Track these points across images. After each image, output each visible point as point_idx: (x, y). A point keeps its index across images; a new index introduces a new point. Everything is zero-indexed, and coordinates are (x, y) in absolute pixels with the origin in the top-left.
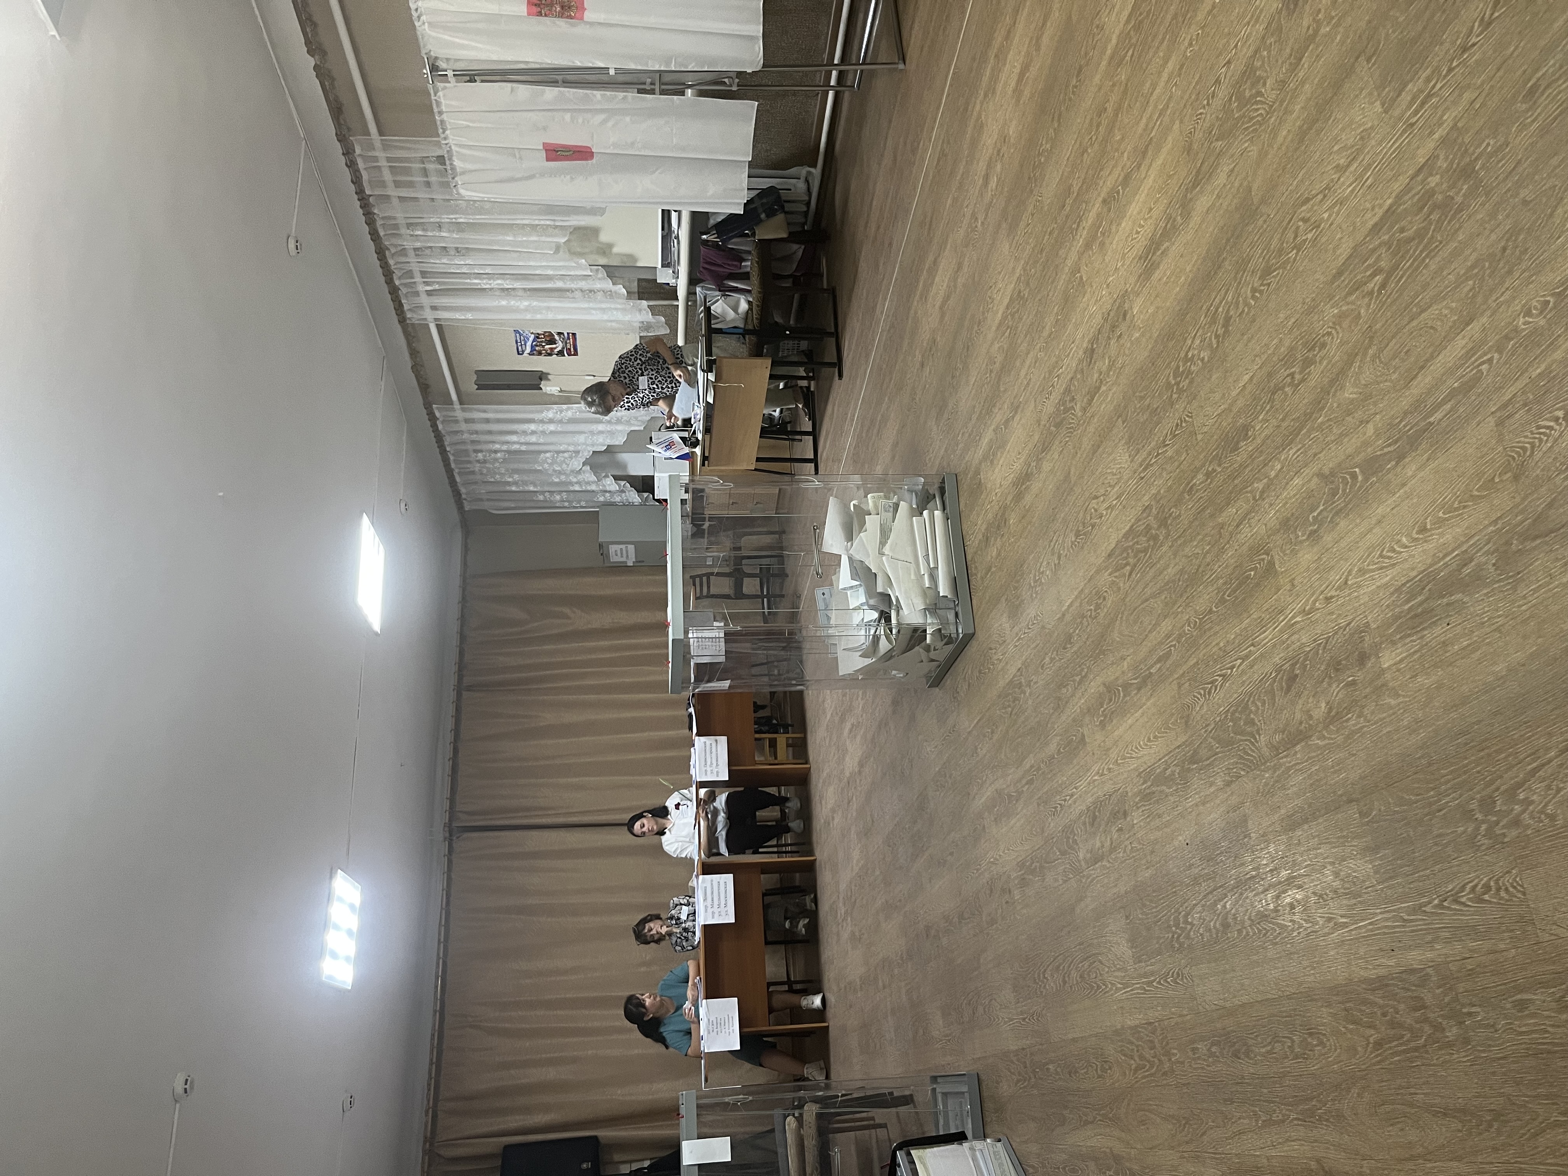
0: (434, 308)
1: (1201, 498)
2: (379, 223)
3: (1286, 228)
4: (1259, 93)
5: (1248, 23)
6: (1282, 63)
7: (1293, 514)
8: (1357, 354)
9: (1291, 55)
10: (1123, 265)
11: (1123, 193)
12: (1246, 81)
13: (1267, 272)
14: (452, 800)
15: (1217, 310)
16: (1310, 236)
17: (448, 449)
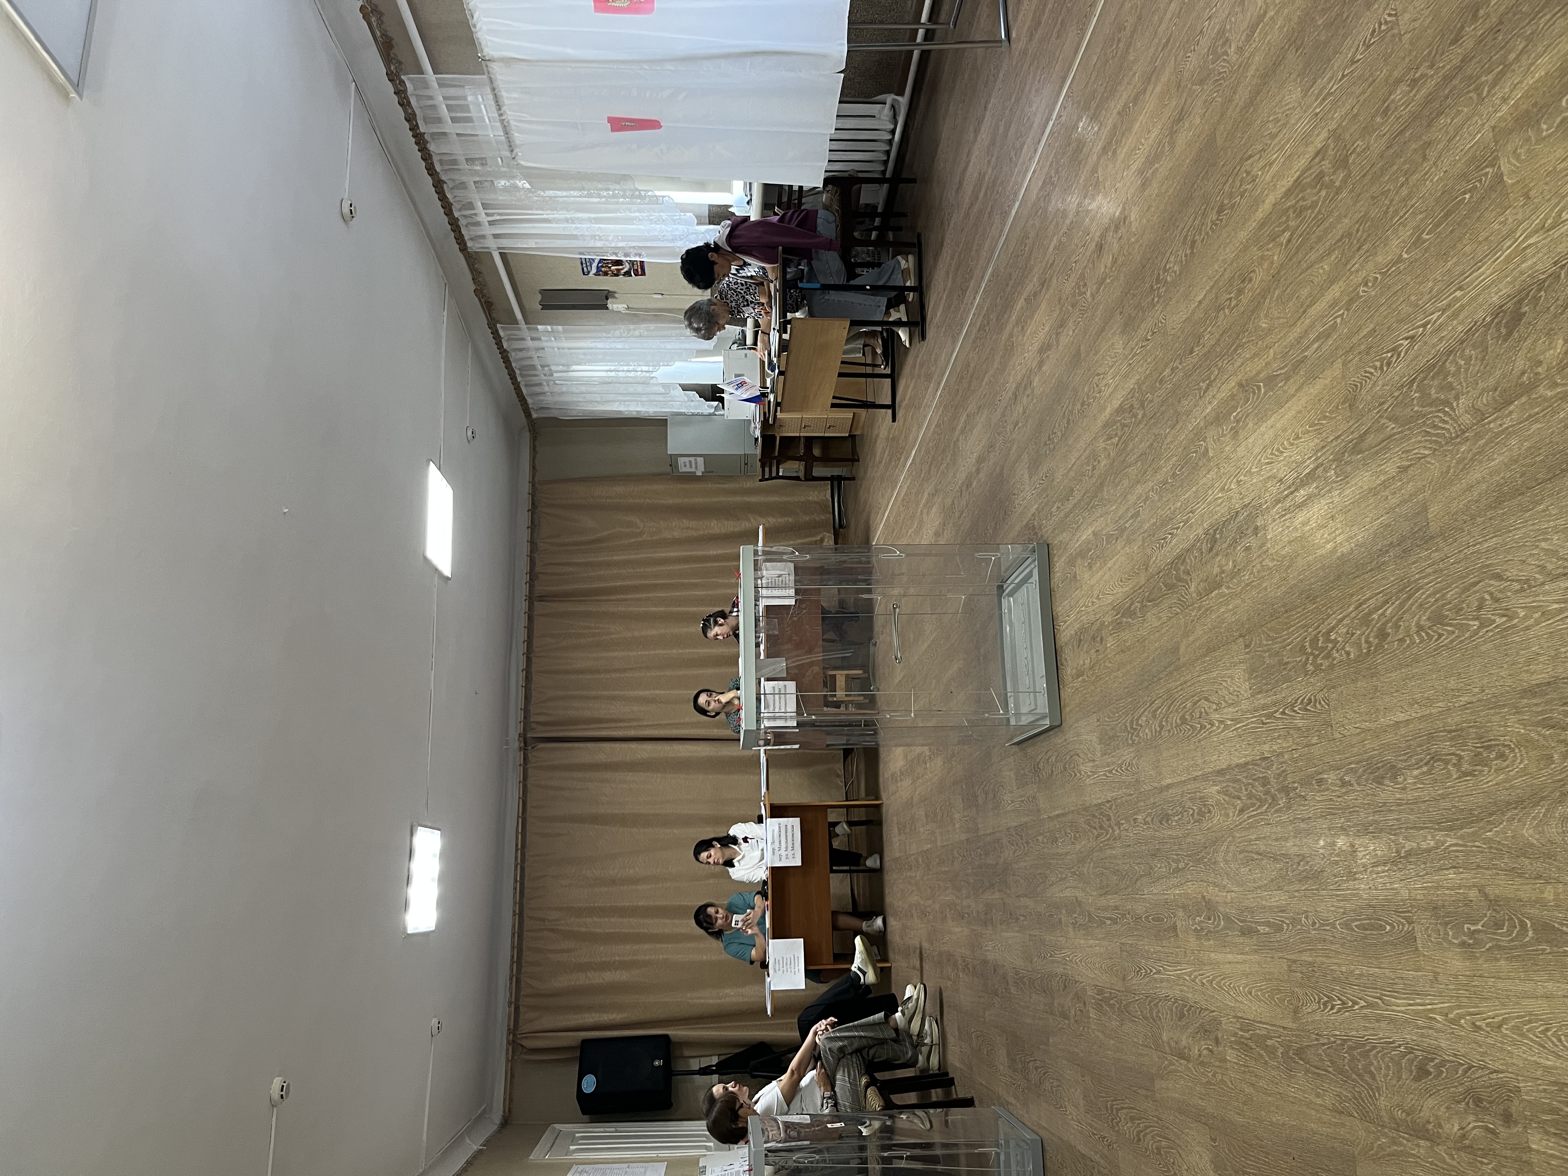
0: (496, 236)
1: (1331, 800)
2: (435, 159)
3: (1467, 589)
4: (1447, 403)
5: (1444, 311)
6: (1483, 390)
7: (1444, 906)
8: (1543, 798)
9: (1496, 390)
10: (1258, 473)
11: (1265, 394)
12: (1433, 378)
13: (1438, 619)
14: (526, 711)
15: (1370, 613)
16: (1499, 621)
17: (514, 365)
